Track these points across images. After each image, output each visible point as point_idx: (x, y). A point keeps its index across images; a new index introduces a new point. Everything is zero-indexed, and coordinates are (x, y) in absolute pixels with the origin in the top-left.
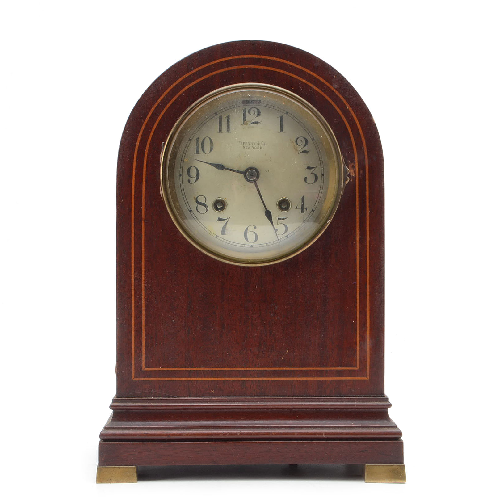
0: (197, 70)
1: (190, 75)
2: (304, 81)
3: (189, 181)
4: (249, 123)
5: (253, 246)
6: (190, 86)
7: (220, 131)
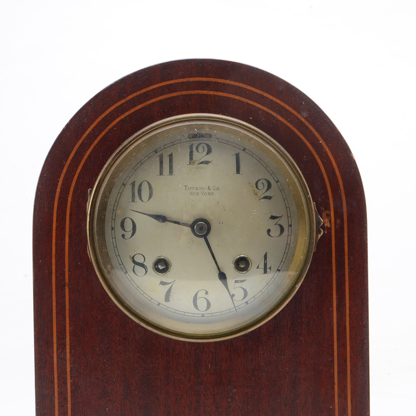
0: (131, 97)
1: (123, 104)
2: (265, 109)
3: (123, 236)
4: (197, 163)
5: (204, 315)
6: (122, 117)
7: (161, 174)
